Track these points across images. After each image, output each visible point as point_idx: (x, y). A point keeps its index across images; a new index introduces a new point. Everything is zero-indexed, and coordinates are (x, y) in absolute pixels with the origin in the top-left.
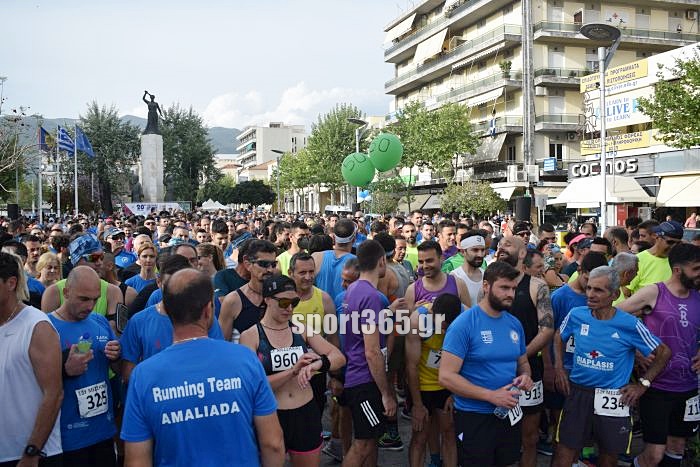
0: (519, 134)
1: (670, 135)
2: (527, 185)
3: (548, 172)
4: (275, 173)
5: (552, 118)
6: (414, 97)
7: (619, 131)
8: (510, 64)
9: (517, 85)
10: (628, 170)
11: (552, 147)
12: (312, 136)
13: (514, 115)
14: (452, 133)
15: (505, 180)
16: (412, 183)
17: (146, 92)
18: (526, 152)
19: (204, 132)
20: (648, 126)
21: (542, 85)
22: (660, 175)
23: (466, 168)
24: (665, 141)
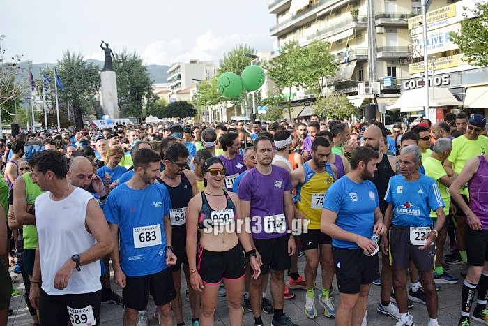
0: (366, 61)
1: (472, 57)
2: (372, 97)
3: (387, 87)
4: (195, 95)
5: (388, 48)
6: (291, 38)
7: (437, 56)
8: (358, 11)
9: (364, 26)
10: (443, 83)
11: (389, 69)
12: (220, 68)
13: (362, 48)
14: (319, 61)
15: (357, 94)
16: (292, 98)
17: (103, 42)
18: (371, 73)
19: (144, 68)
20: (457, 52)
21: (381, 25)
22: (465, 86)
23: (329, 86)
24: (469, 61)
